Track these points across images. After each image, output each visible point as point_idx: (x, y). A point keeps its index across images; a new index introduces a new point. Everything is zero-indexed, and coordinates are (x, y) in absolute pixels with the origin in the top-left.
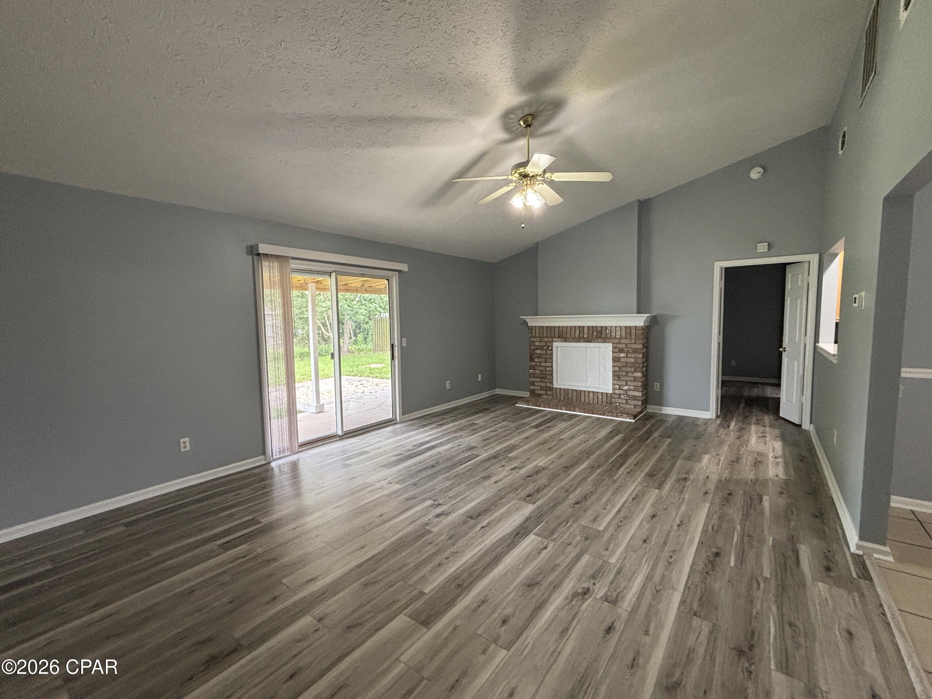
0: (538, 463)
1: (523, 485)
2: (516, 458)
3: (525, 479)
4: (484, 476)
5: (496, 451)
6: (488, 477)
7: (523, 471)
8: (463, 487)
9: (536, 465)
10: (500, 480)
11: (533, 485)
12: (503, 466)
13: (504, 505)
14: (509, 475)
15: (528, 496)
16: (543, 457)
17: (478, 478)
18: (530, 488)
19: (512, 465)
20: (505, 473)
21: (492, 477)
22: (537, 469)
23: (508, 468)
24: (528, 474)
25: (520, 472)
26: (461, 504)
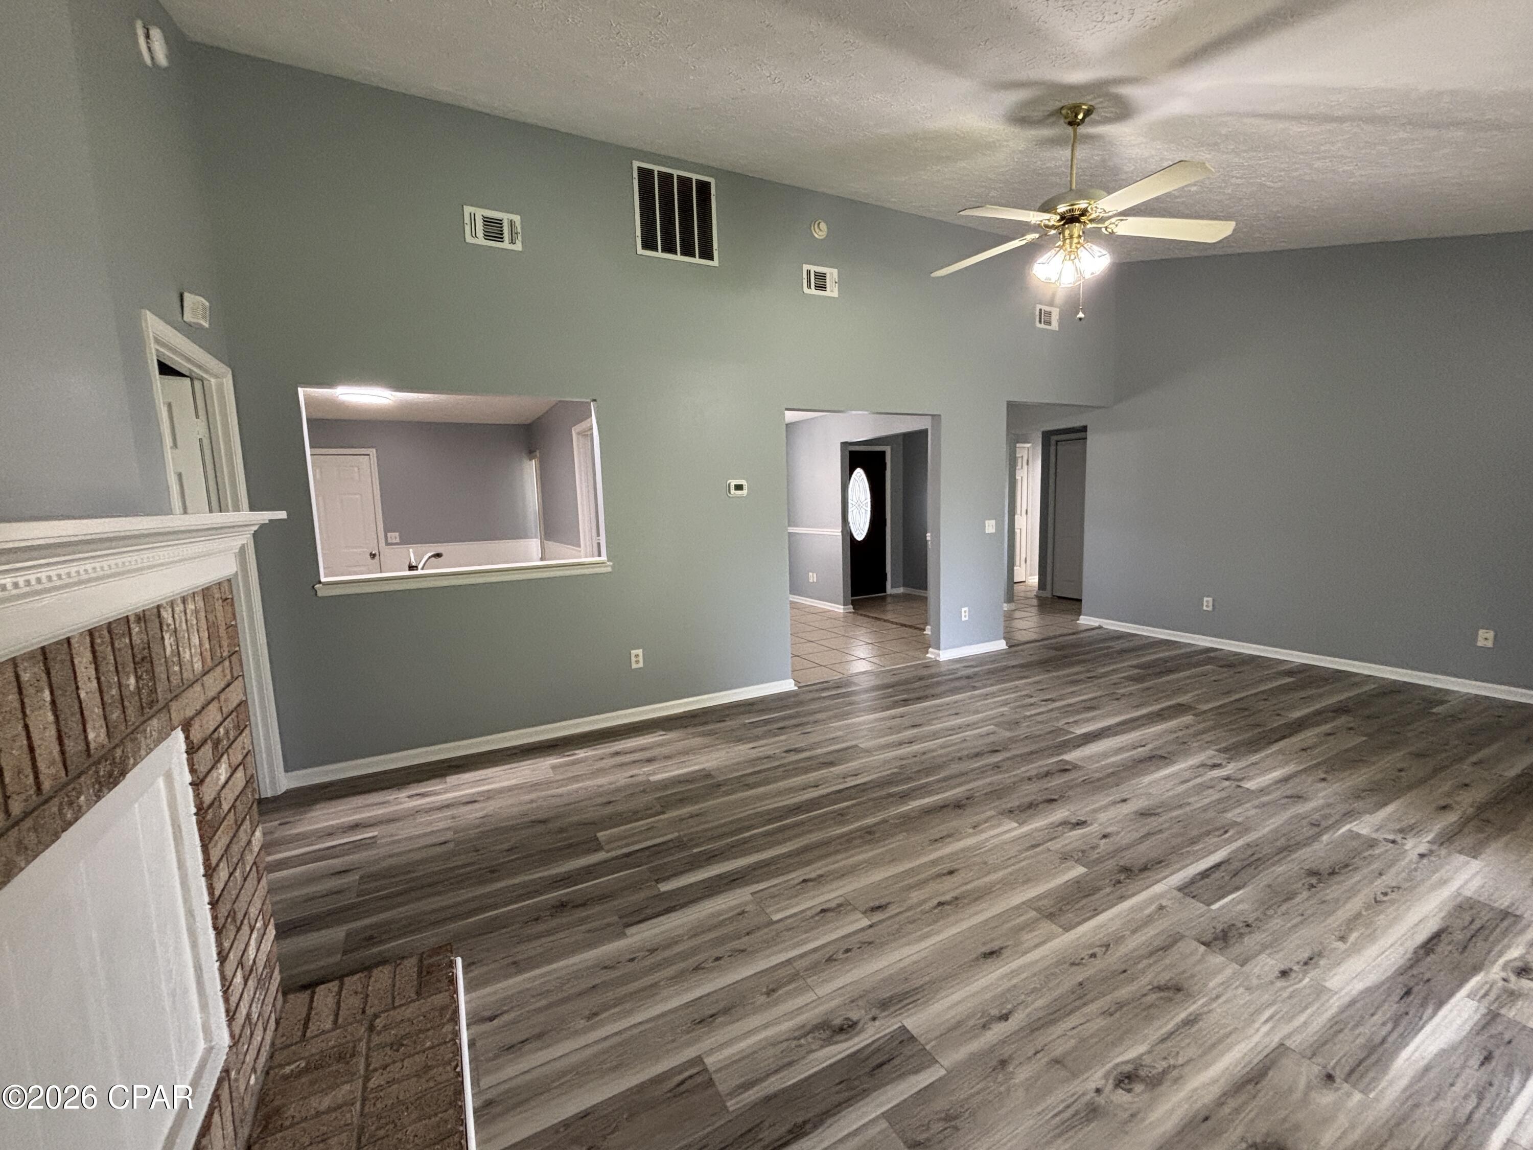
0: (1015, 829)
1: (1071, 788)
2: (1065, 857)
3: (1061, 797)
4: (1153, 818)
5: (1122, 898)
6: (1142, 814)
7: (1060, 814)
8: (1198, 802)
9: (1021, 824)
10: (1115, 803)
11: (1050, 785)
12: (1105, 836)
13: (1112, 765)
14: (1095, 811)
15: (1066, 770)
16: (989, 845)
17: (1165, 817)
18: (1057, 781)
19: (1084, 836)
20: (1103, 817)
21: (1136, 813)
22: (1024, 816)
23: (1094, 828)
24: (1054, 805)
25: (1067, 813)
26: (1187, 775)
